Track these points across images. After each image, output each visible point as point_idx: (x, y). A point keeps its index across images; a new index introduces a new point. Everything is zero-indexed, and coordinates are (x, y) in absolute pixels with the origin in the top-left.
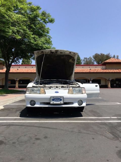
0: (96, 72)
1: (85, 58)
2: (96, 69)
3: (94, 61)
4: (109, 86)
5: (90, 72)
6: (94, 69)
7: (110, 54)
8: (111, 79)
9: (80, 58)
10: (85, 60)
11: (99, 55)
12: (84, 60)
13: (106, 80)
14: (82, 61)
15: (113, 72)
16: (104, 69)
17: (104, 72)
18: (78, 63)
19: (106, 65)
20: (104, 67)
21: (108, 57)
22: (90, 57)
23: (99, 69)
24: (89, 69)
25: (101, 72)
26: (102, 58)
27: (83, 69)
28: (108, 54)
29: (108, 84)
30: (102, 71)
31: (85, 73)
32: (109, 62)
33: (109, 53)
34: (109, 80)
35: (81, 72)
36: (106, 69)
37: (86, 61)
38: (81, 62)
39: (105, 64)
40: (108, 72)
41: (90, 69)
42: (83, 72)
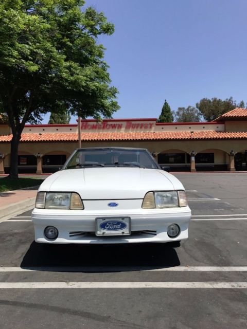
0: (204, 137)
1: (180, 109)
2: (205, 131)
3: (199, 114)
4: (232, 166)
5: (192, 137)
6: (199, 131)
7: (233, 100)
8: (235, 153)
9: (169, 108)
10: (181, 113)
11: (210, 102)
12: (178, 113)
13: (225, 154)
14: (174, 115)
15: (241, 137)
16: (220, 132)
17: (221, 137)
18: (165, 118)
19: (226, 122)
20: (221, 127)
21: (229, 106)
22: (189, 107)
23: (210, 132)
24: (189, 131)
25: (215, 137)
26: (216, 107)
27: (175, 131)
28: (229, 98)
29: (230, 162)
30: (216, 135)
31: (182, 140)
32: (231, 115)
33: (231, 98)
34: (231, 154)
35: (172, 137)
36: (225, 131)
37: (183, 114)
38: (172, 117)
39: (223, 121)
40: (230, 137)
41: (192, 132)
42: (176, 139)
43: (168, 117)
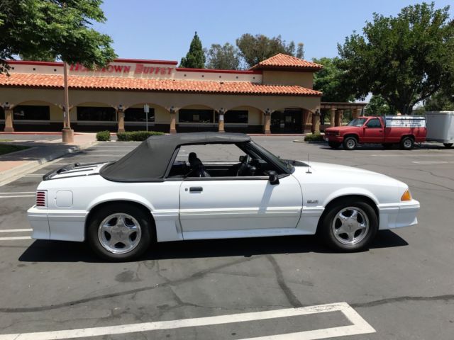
0: (235, 90)
1: (214, 46)
2: (238, 82)
3: (239, 54)
4: (267, 128)
5: (221, 90)
6: (232, 82)
7: (282, 40)
8: (271, 112)
9: (201, 45)
10: (216, 52)
11: (253, 39)
12: (211, 52)
13: (261, 112)
14: (206, 55)
15: (279, 92)
16: (256, 84)
17: (256, 91)
18: (195, 58)
19: (264, 72)
20: (258, 77)
21: (276, 48)
22: (228, 44)
23: (244, 84)
24: (219, 81)
25: (249, 91)
26: (261, 48)
27: (202, 80)
28: (276, 37)
29: (265, 123)
30: (251, 89)
31: (208, 93)
32: (270, 64)
33: (280, 36)
34: (267, 114)
35: (197, 89)
36: (262, 84)
37: (219, 54)
38: (204, 57)
39: (260, 70)
40: (266, 92)
41: (222, 83)
42: (201, 91)
43: (199, 57)
